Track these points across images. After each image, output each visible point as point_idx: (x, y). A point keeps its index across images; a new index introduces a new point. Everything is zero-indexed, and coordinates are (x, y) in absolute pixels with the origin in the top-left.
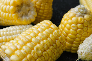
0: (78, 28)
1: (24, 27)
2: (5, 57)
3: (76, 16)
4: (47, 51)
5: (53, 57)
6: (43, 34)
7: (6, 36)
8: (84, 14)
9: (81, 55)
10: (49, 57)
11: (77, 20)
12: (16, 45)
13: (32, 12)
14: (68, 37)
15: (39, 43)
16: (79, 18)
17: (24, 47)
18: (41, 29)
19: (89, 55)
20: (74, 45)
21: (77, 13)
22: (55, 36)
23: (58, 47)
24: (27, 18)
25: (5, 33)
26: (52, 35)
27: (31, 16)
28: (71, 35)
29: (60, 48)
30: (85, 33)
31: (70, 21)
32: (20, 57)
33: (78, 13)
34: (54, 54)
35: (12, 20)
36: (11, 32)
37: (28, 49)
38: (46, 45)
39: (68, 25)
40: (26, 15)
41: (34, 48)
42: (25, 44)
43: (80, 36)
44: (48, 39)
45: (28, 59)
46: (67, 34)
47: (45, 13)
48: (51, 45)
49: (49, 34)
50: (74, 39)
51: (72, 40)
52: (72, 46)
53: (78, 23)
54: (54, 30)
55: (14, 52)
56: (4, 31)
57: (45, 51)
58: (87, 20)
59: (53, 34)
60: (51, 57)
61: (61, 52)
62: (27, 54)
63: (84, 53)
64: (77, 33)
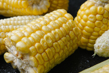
0: (96, 20)
1: (34, 17)
2: (10, 47)
3: (95, 5)
4: (59, 42)
5: (65, 50)
6: (55, 23)
7: (13, 26)
8: (104, 3)
9: (98, 49)
10: (60, 49)
11: (96, 9)
12: (23, 32)
13: (45, 2)
14: (84, 31)
15: (50, 32)
16: (99, 8)
17: (32, 35)
18: (54, 17)
19: (107, 49)
20: (91, 41)
21: (96, 2)
22: (69, 26)
23: (72, 40)
24: (39, 8)
25: (12, 22)
26: (65, 24)
27: (43, 6)
28: (88, 28)
29: (74, 41)
30: (104, 26)
31: (87, 11)
32: (27, 45)
33: (98, 2)
34: (66, 47)
35: (21, 8)
36: (19, 22)
37: (37, 36)
38: (57, 35)
39: (85, 16)
40: (38, 4)
41: (44, 36)
42: (34, 31)
43: (98, 30)
44: (61, 28)
45: (36, 47)
46: (84, 26)
47: (59, 5)
48: (63, 36)
49: (62, 24)
50: (91, 33)
51: (89, 34)
52: (88, 42)
53: (97, 14)
54: (68, 20)
55: (21, 39)
56: (11, 20)
57: (56, 41)
58: (107, 11)
59: (67, 24)
60: (63, 49)
61: (75, 46)
62: (36, 42)
63: (101, 47)
64: (95, 26)
